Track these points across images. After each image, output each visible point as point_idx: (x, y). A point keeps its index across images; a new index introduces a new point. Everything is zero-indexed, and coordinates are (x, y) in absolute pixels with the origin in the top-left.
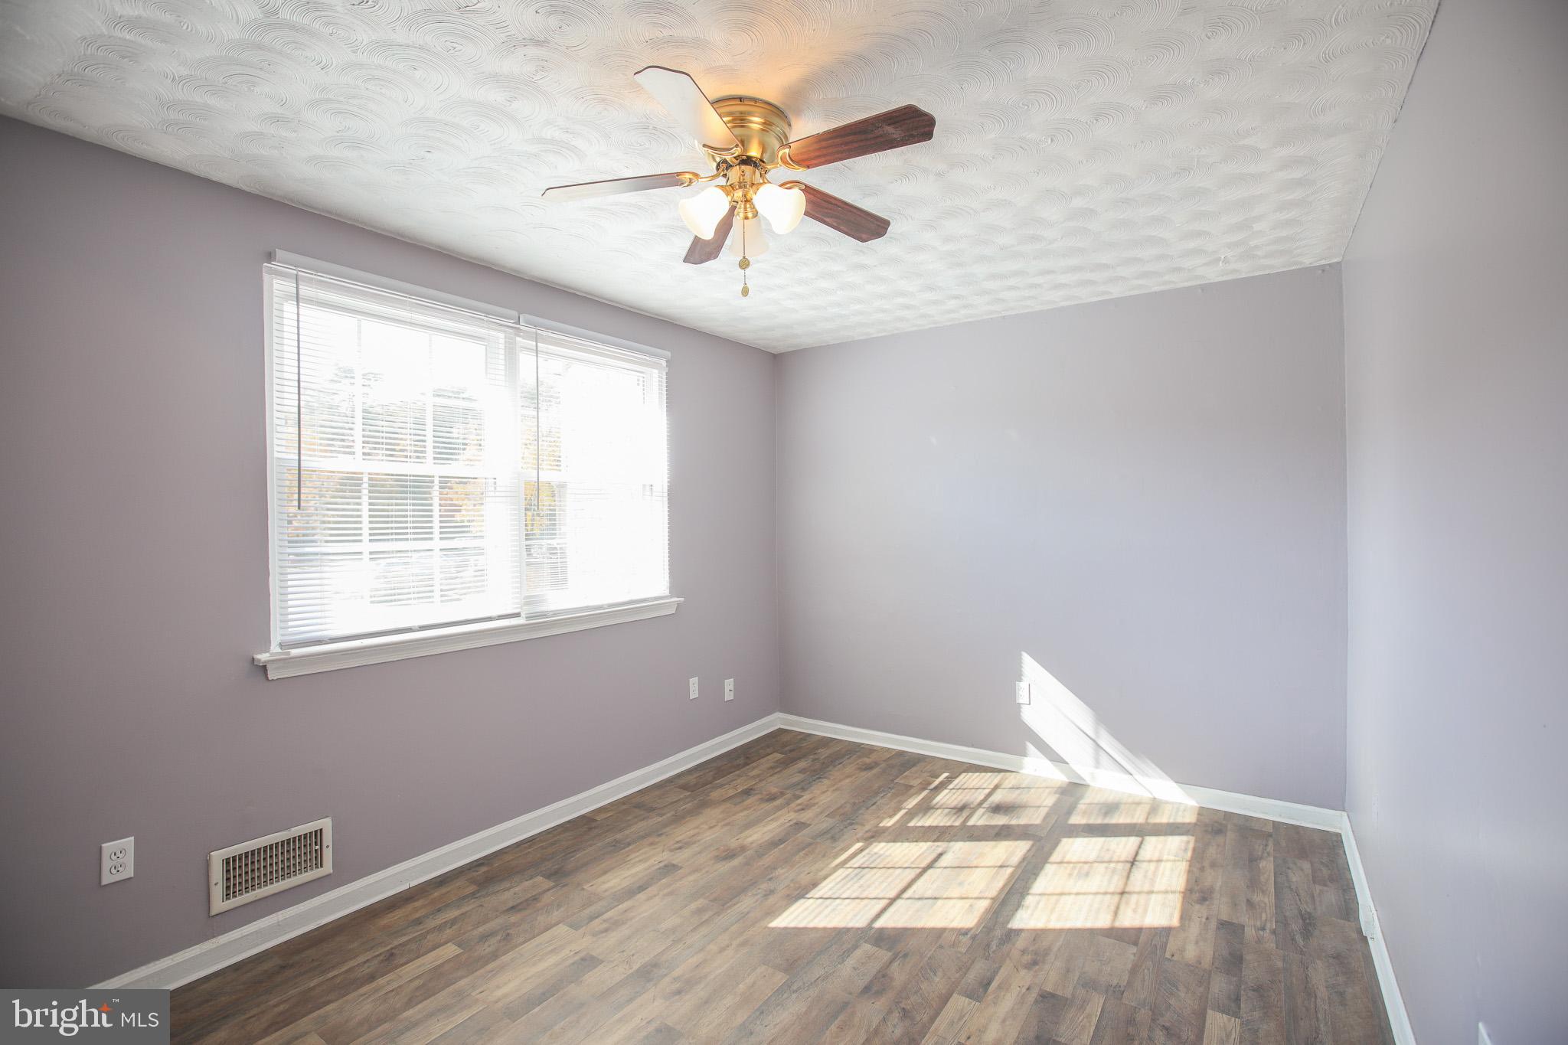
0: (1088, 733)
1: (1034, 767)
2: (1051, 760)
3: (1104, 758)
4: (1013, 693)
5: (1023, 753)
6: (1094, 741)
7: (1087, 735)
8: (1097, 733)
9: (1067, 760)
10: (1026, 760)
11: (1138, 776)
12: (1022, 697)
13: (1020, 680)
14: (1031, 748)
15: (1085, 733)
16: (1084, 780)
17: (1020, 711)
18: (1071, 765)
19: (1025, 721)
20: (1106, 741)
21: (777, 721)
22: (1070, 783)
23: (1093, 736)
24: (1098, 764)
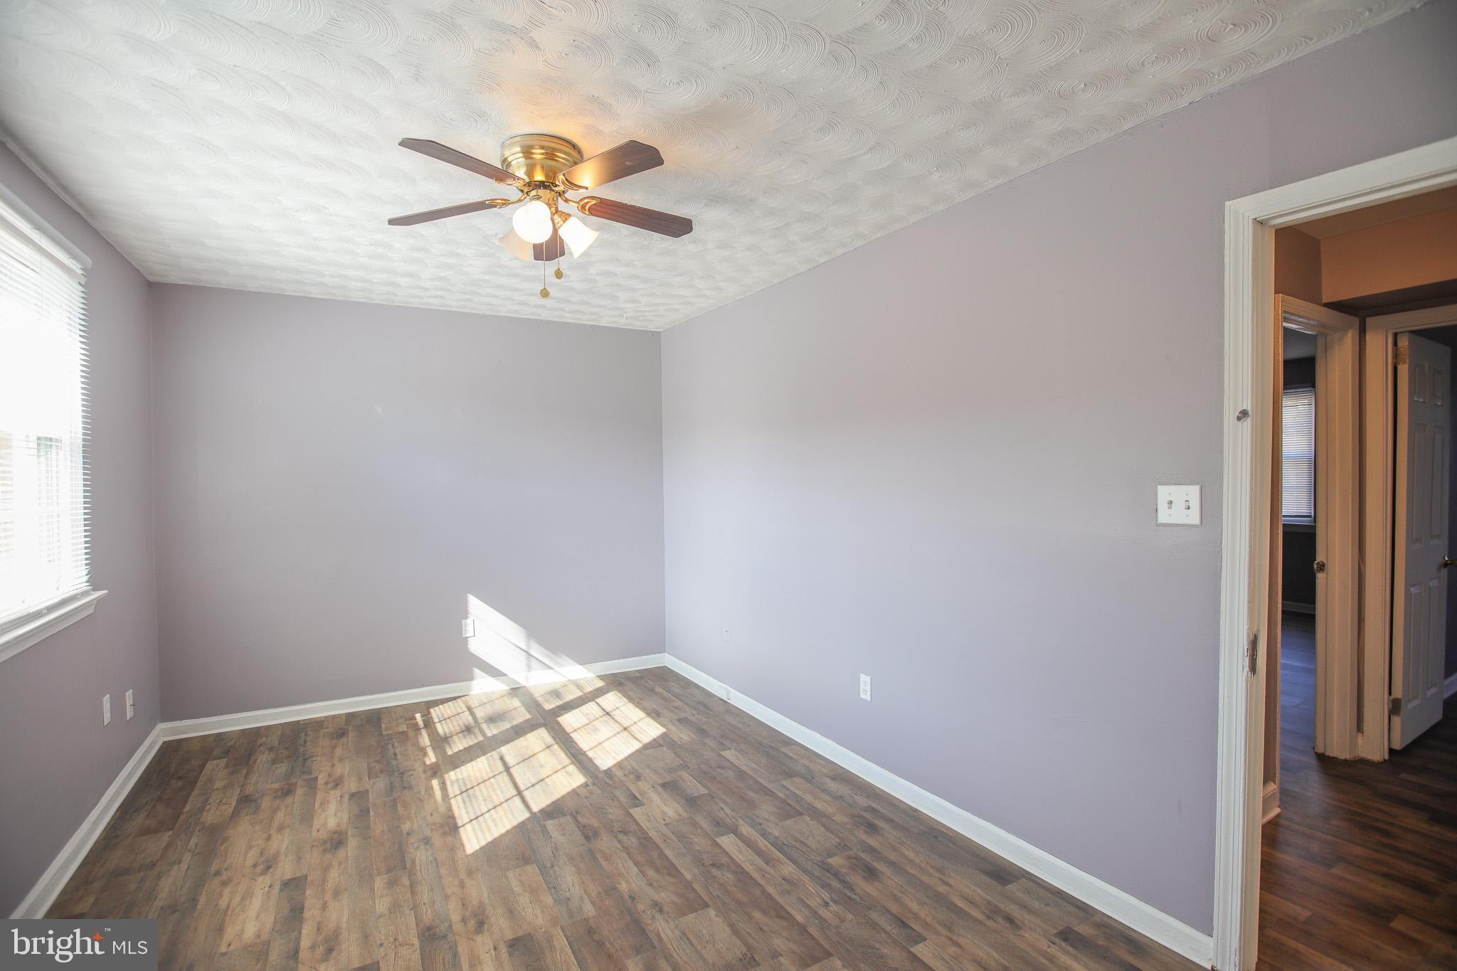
0: (521, 647)
1: (482, 687)
2: (493, 677)
3: (534, 663)
4: (460, 629)
5: (471, 678)
6: (526, 652)
7: (521, 649)
8: (528, 645)
9: (506, 673)
10: (474, 683)
11: (557, 669)
12: (469, 632)
13: (466, 618)
14: (477, 671)
15: (519, 647)
16: (520, 684)
17: (467, 644)
18: (509, 676)
19: (472, 651)
20: (536, 651)
21: (163, 733)
22: (512, 689)
23: (524, 647)
24: (529, 668)
